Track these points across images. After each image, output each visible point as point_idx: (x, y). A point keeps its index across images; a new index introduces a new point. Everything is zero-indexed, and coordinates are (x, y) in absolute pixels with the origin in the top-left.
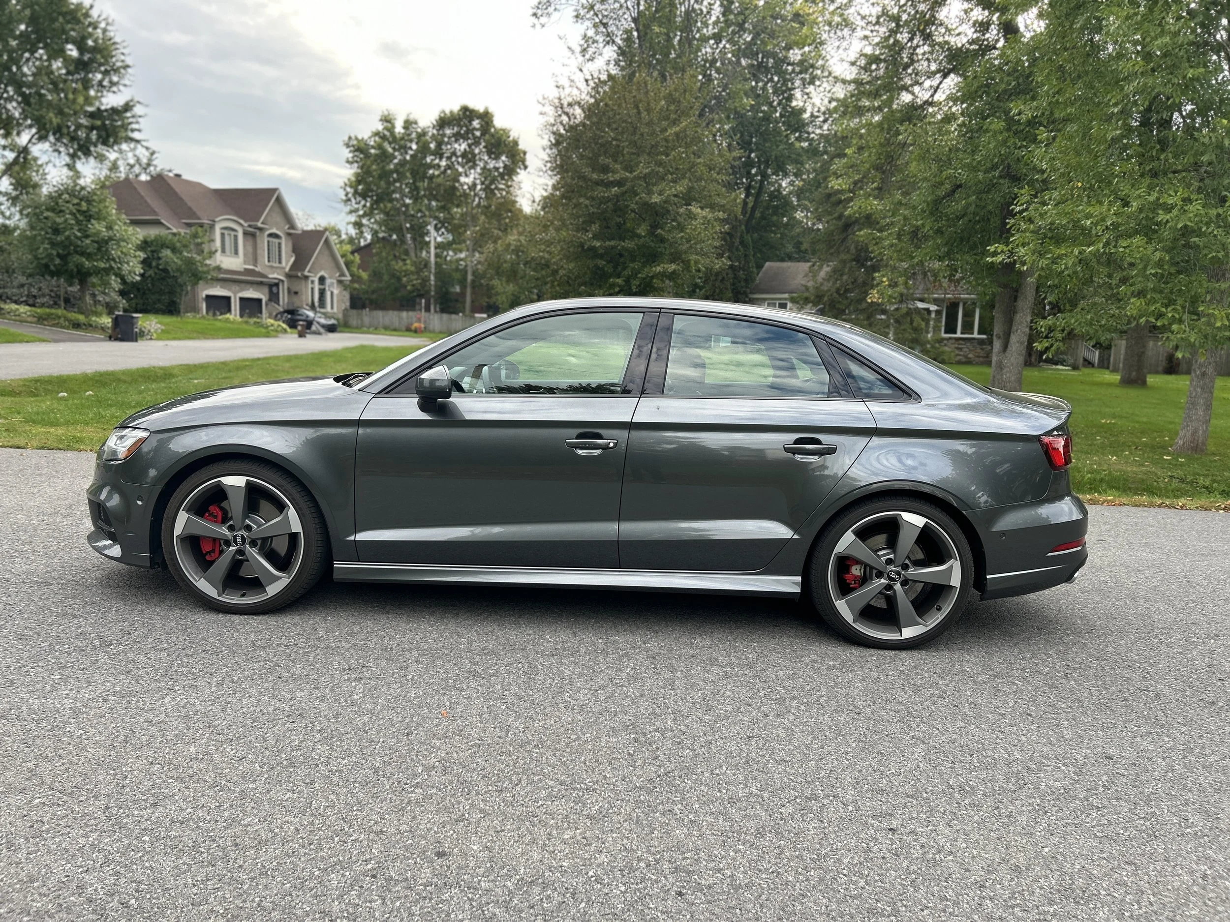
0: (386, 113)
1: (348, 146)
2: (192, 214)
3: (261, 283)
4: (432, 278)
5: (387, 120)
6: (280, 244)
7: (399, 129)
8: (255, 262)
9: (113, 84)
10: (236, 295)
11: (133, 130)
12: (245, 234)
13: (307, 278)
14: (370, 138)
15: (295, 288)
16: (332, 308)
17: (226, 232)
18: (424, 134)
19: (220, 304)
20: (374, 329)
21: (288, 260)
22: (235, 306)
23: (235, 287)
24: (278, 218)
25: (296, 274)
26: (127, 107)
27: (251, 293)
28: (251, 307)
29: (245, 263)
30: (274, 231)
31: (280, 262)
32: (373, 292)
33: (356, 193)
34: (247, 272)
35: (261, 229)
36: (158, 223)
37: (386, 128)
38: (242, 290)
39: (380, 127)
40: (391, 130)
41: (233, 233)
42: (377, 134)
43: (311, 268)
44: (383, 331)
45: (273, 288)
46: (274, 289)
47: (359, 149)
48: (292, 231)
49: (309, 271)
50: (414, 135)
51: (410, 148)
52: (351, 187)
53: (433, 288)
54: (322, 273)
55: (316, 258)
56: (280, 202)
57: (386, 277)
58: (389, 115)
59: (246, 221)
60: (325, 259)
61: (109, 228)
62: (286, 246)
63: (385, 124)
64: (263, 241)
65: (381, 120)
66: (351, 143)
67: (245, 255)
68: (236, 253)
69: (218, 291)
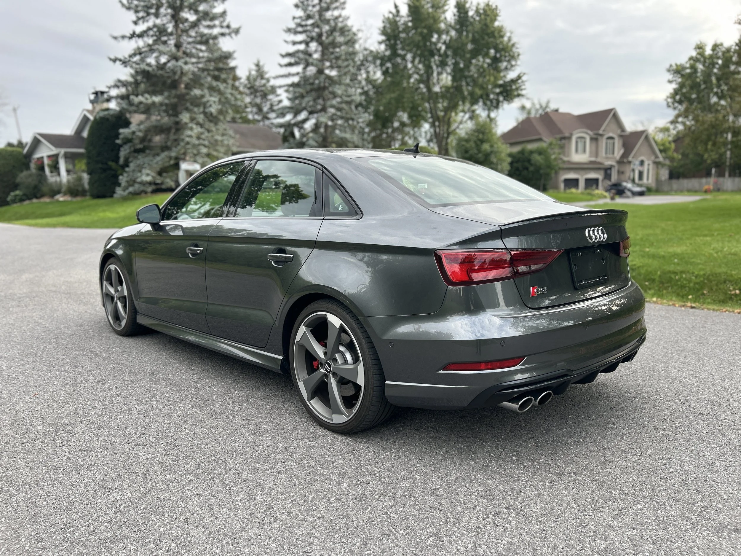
0: (699, 43)
1: (669, 71)
2: (560, 131)
3: (599, 169)
4: (728, 153)
5: (700, 47)
6: (614, 144)
7: (708, 51)
8: (597, 155)
9: (512, 66)
10: (582, 177)
11: (522, 90)
12: (592, 139)
13: (630, 162)
14: (687, 63)
15: (622, 169)
16: (648, 179)
17: (579, 140)
18: (728, 50)
19: (572, 183)
20: (680, 191)
21: (619, 152)
22: (582, 184)
23: (582, 172)
24: (614, 126)
25: (623, 161)
26: (519, 77)
27: (592, 175)
28: (591, 183)
29: (590, 156)
30: (611, 135)
31: (613, 153)
32: (681, 166)
33: (675, 101)
34: (591, 162)
35: (602, 135)
36: (540, 140)
37: (699, 54)
38: (586, 173)
39: (694, 54)
40: (702, 54)
41: (583, 140)
42: (691, 58)
43: (635, 155)
44: (686, 193)
45: (607, 172)
46: (609, 172)
47: (678, 71)
48: (623, 134)
49: (633, 157)
50: (720, 54)
51: (717, 63)
52: (671, 98)
53: (728, 160)
54: (642, 158)
55: (639, 149)
56: (616, 117)
57: (691, 156)
58: (701, 43)
59: (592, 130)
60: (645, 149)
61: (492, 146)
62: (618, 143)
63: (698, 50)
64: (603, 142)
65: (695, 48)
66: (672, 68)
67: (591, 152)
68: (584, 151)
69: (571, 176)
